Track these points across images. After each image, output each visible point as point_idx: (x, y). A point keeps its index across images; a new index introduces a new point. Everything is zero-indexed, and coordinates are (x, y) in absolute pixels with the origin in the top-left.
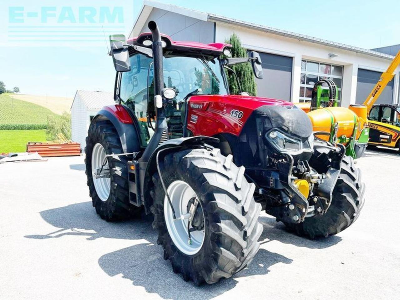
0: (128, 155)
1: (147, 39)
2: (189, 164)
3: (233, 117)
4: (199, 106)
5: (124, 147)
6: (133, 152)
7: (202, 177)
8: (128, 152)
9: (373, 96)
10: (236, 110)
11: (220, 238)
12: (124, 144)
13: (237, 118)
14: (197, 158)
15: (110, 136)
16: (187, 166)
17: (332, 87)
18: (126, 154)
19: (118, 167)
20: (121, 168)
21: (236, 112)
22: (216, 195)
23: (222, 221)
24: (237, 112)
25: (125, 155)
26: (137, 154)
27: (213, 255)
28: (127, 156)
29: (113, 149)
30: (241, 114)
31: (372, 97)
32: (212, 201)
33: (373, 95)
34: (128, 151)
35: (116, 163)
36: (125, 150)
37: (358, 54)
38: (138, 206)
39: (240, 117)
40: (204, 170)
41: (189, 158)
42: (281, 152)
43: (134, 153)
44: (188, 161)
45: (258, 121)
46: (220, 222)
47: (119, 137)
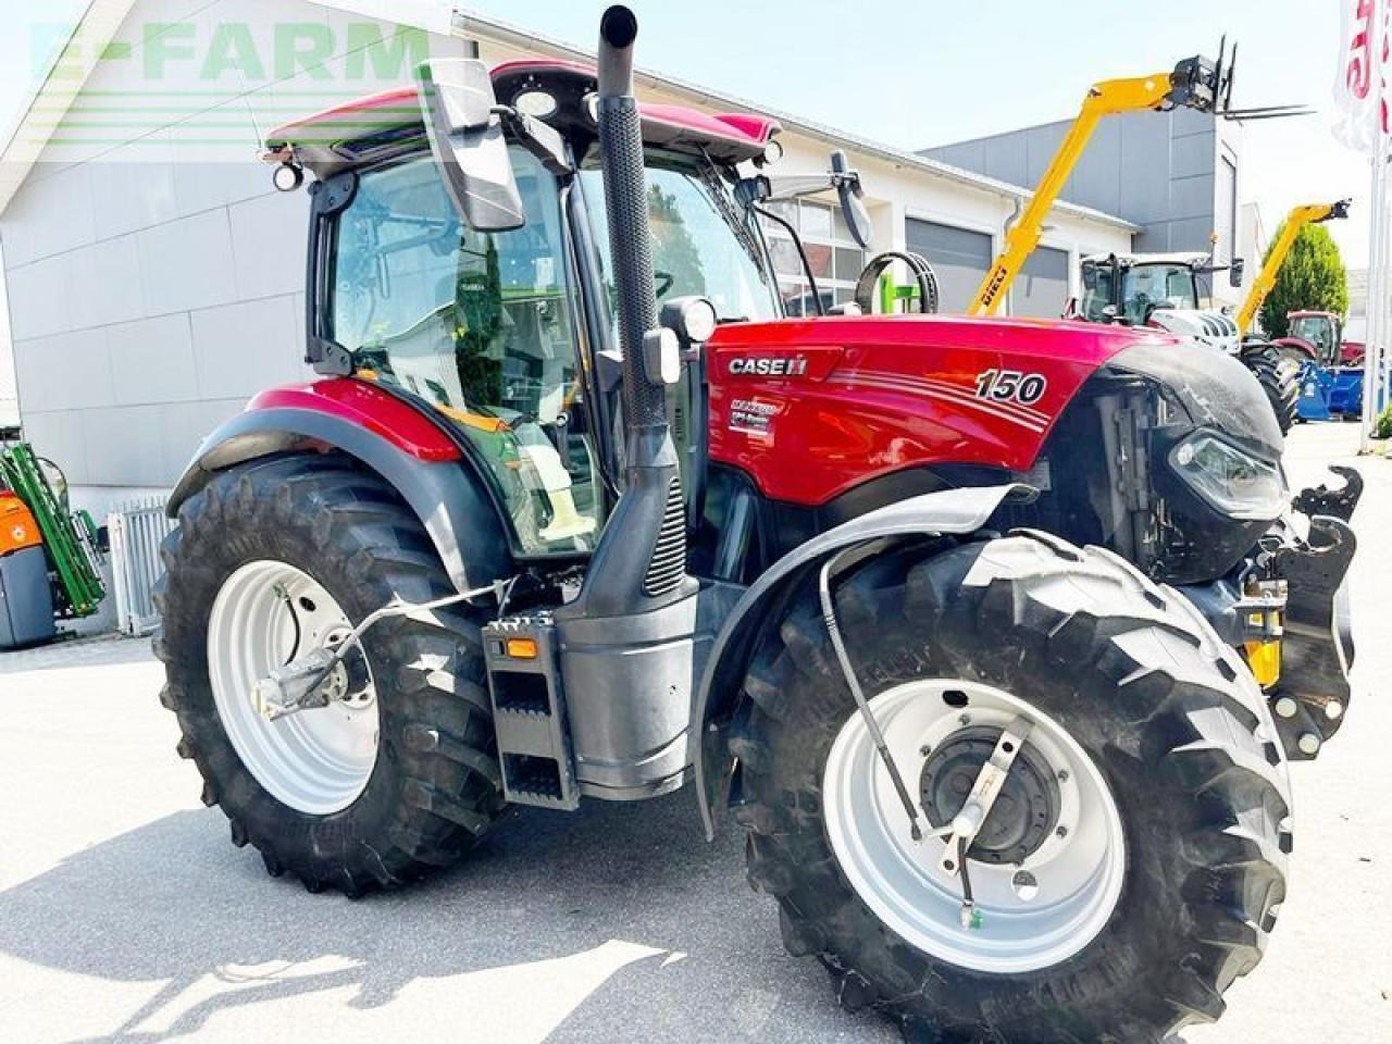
0: (475, 598)
1: (533, 88)
2: (1018, 607)
3: (990, 399)
4: (786, 366)
5: (454, 564)
6: (492, 584)
7: (1111, 655)
8: (472, 585)
9: (987, 303)
10: (1004, 372)
11: (1238, 884)
12: (449, 551)
13: (1014, 400)
14: (1046, 577)
15: (359, 523)
16: (1013, 619)
17: (924, 278)
18: (466, 594)
19: (433, 656)
20: (445, 659)
21: (1006, 376)
22: (1196, 718)
23: (1239, 816)
24: (1015, 377)
25: (463, 602)
26: (510, 589)
27: (1193, 955)
28: (469, 601)
29: (391, 581)
30: (1035, 384)
31: (984, 306)
32: (1186, 743)
33: (986, 299)
34: (473, 583)
35: (421, 641)
36: (456, 576)
37: (902, 169)
38: (570, 809)
39: (1028, 396)
40: (1114, 623)
41: (1017, 580)
42: (1232, 515)
43: (497, 585)
44: (1016, 596)
45: (1108, 405)
46: (1236, 823)
47: (421, 524)
